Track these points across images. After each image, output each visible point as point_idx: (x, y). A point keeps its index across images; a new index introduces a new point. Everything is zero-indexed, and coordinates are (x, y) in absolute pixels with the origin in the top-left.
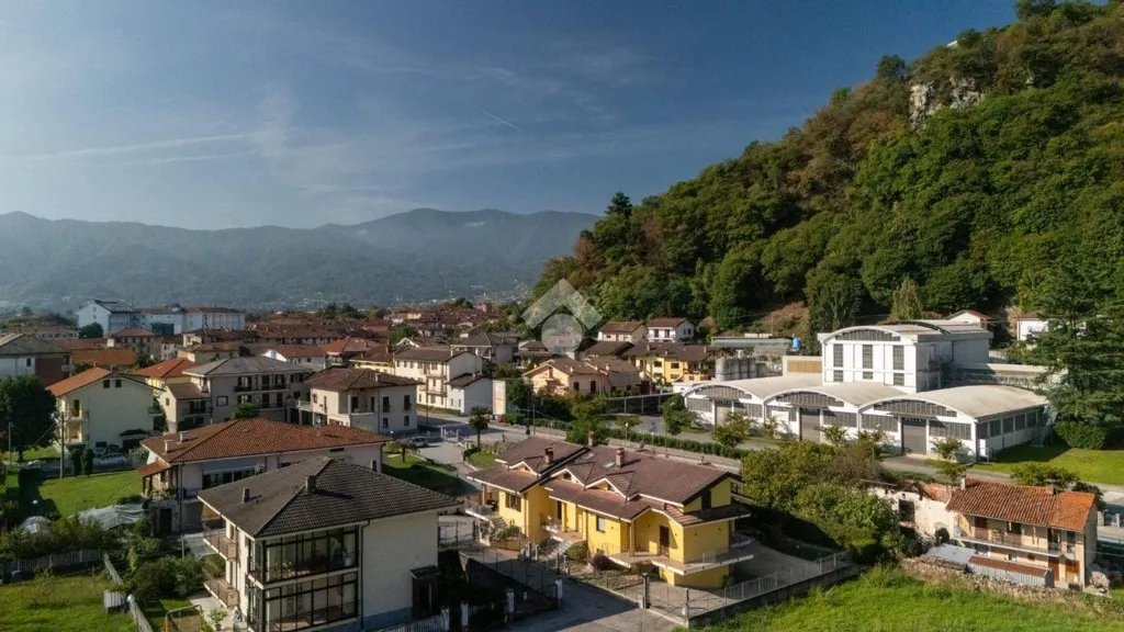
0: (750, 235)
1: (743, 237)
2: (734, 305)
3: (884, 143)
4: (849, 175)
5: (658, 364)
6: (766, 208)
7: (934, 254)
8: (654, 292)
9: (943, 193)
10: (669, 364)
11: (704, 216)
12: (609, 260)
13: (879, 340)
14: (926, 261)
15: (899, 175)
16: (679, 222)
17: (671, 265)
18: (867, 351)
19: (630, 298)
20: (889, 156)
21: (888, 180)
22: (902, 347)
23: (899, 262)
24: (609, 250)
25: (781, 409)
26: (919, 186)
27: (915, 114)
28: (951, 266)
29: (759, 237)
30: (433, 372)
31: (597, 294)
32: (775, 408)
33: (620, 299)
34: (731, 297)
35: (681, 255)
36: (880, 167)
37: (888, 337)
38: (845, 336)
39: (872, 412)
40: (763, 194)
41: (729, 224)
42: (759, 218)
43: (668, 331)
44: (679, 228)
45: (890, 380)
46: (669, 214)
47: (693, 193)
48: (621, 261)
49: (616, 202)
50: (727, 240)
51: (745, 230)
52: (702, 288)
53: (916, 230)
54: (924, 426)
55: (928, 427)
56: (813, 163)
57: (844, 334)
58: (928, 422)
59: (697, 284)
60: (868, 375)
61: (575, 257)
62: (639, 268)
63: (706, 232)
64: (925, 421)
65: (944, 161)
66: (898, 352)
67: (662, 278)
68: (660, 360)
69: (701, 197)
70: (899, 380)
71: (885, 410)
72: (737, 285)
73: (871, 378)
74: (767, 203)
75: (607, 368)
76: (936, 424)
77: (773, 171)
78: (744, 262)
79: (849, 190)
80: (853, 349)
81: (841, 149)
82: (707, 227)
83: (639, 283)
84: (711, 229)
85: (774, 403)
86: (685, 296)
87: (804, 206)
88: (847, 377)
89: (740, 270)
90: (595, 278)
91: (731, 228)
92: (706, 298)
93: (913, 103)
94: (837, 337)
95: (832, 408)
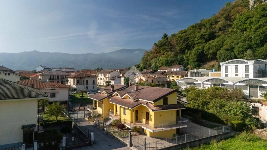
0: (201, 42)
1: (199, 43)
2: (196, 62)
3: (241, 15)
4: (230, 25)
5: (173, 77)
6: (206, 35)
7: (257, 44)
8: (173, 59)
9: (260, 26)
10: (176, 76)
11: (188, 38)
12: (161, 51)
13: (240, 63)
14: (255, 46)
15: (246, 23)
16: (181, 40)
17: (179, 51)
18: (236, 68)
19: (167, 60)
20: (243, 18)
21: (243, 25)
22: (248, 65)
23: (246, 46)
24: (162, 48)
26: (252, 25)
27: (250, 7)
28: (262, 47)
29: (204, 43)
30: (106, 76)
31: (158, 60)
32: (206, 84)
33: (164, 61)
34: (195, 59)
35: (181, 49)
36: (240, 21)
37: (244, 62)
38: (229, 63)
39: (238, 84)
40: (205, 31)
41: (195, 40)
42: (204, 38)
43: (177, 69)
44: (181, 41)
45: (244, 76)
46: (178, 38)
47: (185, 32)
48: (165, 51)
49: (164, 36)
50: (194, 44)
51: (200, 41)
52: (187, 57)
53: (251, 38)
54: (258, 88)
55: (259, 88)
56: (220, 23)
57: (228, 62)
58: (259, 87)
59: (186, 56)
60: (237, 75)
61: (153, 51)
62: (170, 52)
63: (188, 42)
64: (258, 86)
65: (260, 18)
66: (247, 67)
67: (176, 55)
68: (173, 75)
69: (187, 33)
70: (247, 76)
71: (243, 83)
72: (197, 56)
73: (238, 76)
74: (206, 33)
75: (157, 76)
76: (262, 87)
77: (208, 25)
78: (199, 49)
79: (230, 30)
80: (231, 67)
81: (228, 18)
82: (189, 41)
83: (169, 56)
84: (190, 41)
85: (205, 83)
86: (182, 60)
87: (217, 34)
88: (230, 76)
89: (198, 52)
90: (158, 56)
91: (196, 41)
92: (188, 60)
93: (250, 4)
94: (226, 63)
95: (224, 83)
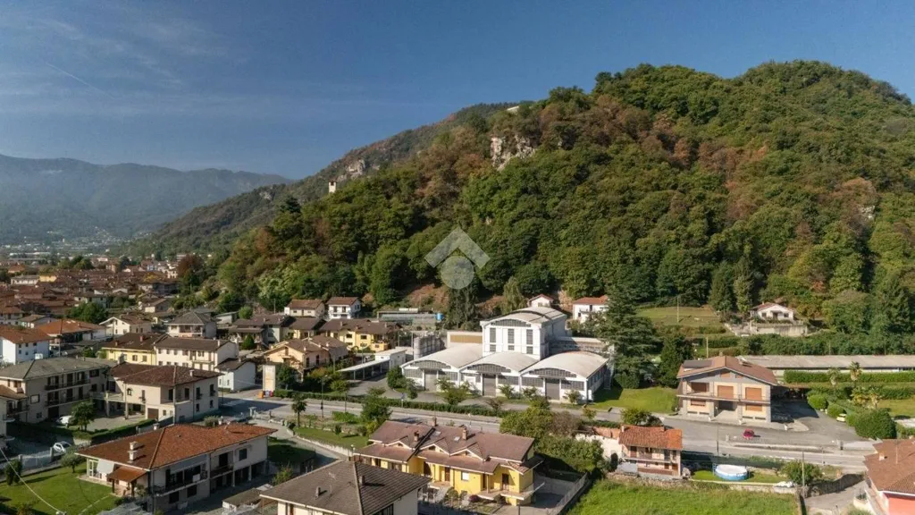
0: (396, 236)
1: (391, 237)
2: (389, 287)
3: (479, 177)
4: (454, 195)
5: (349, 336)
6: (406, 216)
7: (518, 257)
8: (327, 277)
9: (520, 217)
10: (359, 336)
11: (361, 219)
12: (288, 251)
13: (517, 325)
14: (514, 261)
15: (492, 200)
16: (343, 223)
17: (339, 255)
18: (511, 333)
19: (309, 280)
20: (484, 187)
21: (484, 203)
22: (532, 330)
23: (500, 262)
24: (289, 242)
25: (471, 375)
26: (505, 210)
27: (494, 158)
28: (527, 265)
29: (402, 237)
30: (200, 359)
31: (280, 277)
32: (467, 374)
33: (300, 282)
34: (387, 281)
35: (346, 248)
36: (479, 194)
37: (523, 324)
39: (528, 375)
40: (402, 205)
41: (380, 227)
42: (401, 223)
43: (345, 308)
44: (343, 227)
45: (525, 351)
46: (335, 216)
47: (349, 200)
48: (299, 251)
49: (288, 202)
50: (378, 238)
51: (392, 231)
52: (363, 273)
53: (506, 240)
54: (558, 383)
55: (560, 384)
56: (431, 184)
57: (496, 322)
59: (359, 270)
60: (511, 348)
61: (259, 246)
62: (314, 257)
63: (363, 231)
64: (560, 381)
65: (518, 195)
66: (530, 333)
67: (332, 266)
68: (350, 333)
69: (355, 204)
70: (530, 350)
71: (536, 374)
72: (391, 273)
73: (513, 349)
74: (406, 212)
76: (565, 382)
77: (405, 190)
78: (397, 257)
79: (456, 206)
80: (502, 332)
81: (450, 177)
82: (363, 228)
83: (315, 269)
84: (367, 229)
85: (466, 371)
86: (351, 278)
87: (428, 215)
88: (498, 349)
89: (393, 262)
90: (278, 264)
91: (382, 229)
92: (367, 281)
93: (493, 150)
94: (492, 324)
95: (504, 374)
